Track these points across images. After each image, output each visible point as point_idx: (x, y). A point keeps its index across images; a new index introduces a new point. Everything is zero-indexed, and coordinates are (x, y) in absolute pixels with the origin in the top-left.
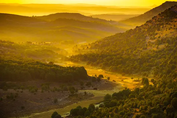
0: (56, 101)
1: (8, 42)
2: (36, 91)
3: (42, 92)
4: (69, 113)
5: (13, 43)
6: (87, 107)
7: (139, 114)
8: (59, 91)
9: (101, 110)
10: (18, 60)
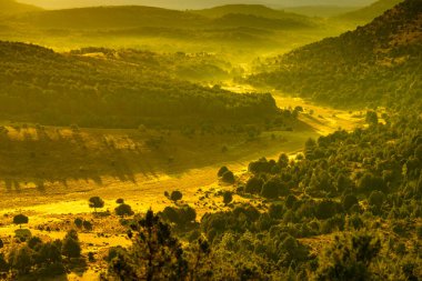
0: (224, 149)
1: (146, 52)
2: (193, 132)
3: (203, 134)
4: (246, 168)
5: (153, 54)
6: (276, 159)
7: (362, 170)
8: (230, 132)
9: (299, 163)
10: (163, 82)
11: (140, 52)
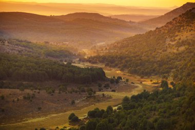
0: (73, 103)
1: (25, 41)
2: (53, 92)
3: (60, 93)
4: (87, 115)
5: (30, 42)
6: (105, 109)
7: (158, 117)
8: (76, 92)
9: (119, 112)
10: (35, 60)
11: (21, 41)
